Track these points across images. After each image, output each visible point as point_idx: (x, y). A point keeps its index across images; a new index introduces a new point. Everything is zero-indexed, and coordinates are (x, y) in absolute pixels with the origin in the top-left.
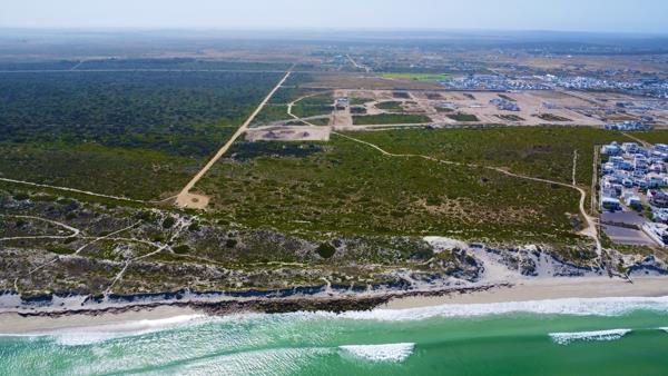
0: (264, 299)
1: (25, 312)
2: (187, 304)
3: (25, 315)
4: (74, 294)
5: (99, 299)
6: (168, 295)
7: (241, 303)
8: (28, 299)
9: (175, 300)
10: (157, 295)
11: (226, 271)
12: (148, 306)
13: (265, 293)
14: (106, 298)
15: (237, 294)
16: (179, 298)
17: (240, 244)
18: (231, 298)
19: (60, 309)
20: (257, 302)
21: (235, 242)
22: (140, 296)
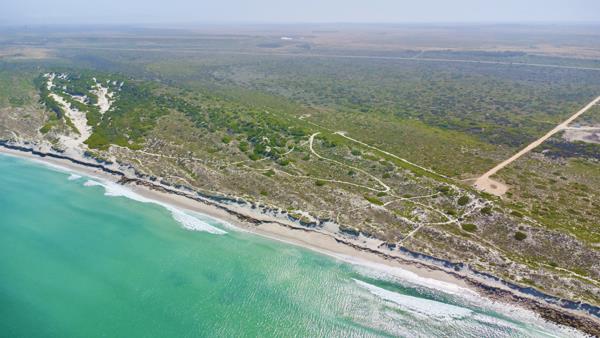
0: (543, 302)
1: (339, 239)
2: (463, 277)
3: (339, 241)
4: (375, 237)
5: (392, 247)
6: (447, 264)
7: (515, 297)
8: (343, 230)
9: (452, 270)
10: (439, 260)
11: (508, 261)
12: (429, 266)
13: (545, 296)
14: (397, 248)
15: (515, 287)
16: (457, 269)
17: (529, 239)
18: (507, 288)
19: (363, 245)
20: (534, 302)
21: (525, 237)
22: (424, 256)
